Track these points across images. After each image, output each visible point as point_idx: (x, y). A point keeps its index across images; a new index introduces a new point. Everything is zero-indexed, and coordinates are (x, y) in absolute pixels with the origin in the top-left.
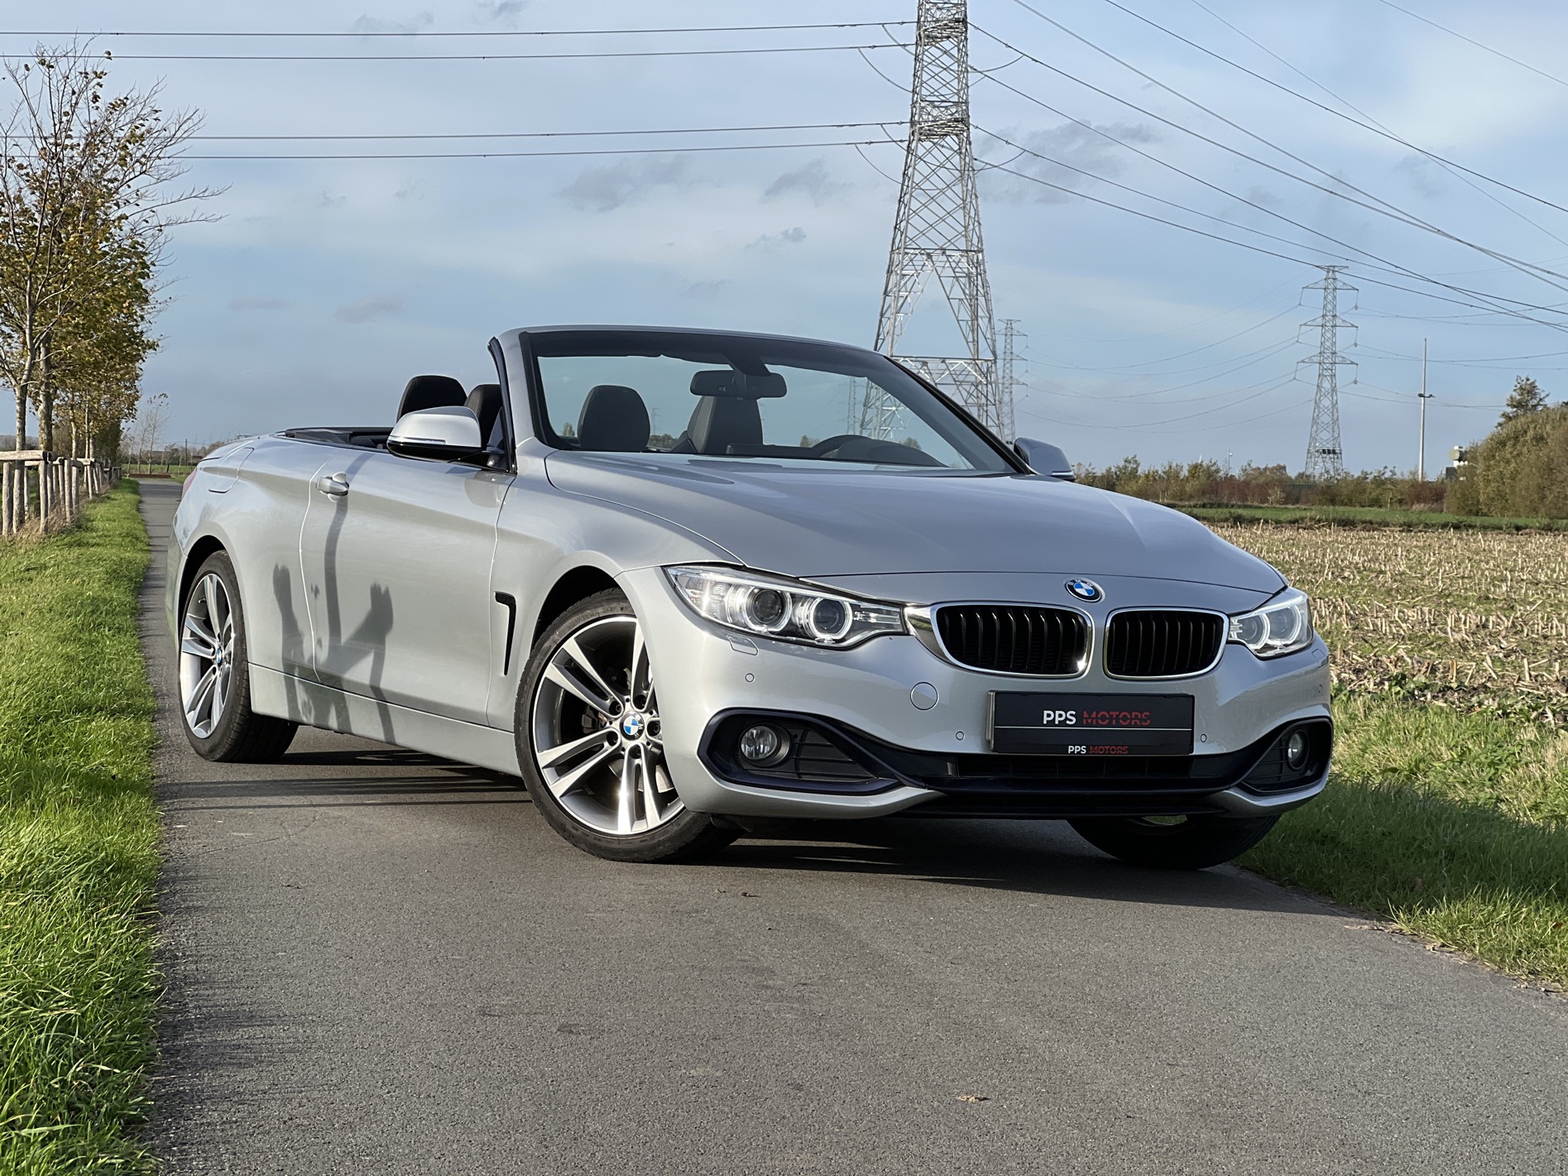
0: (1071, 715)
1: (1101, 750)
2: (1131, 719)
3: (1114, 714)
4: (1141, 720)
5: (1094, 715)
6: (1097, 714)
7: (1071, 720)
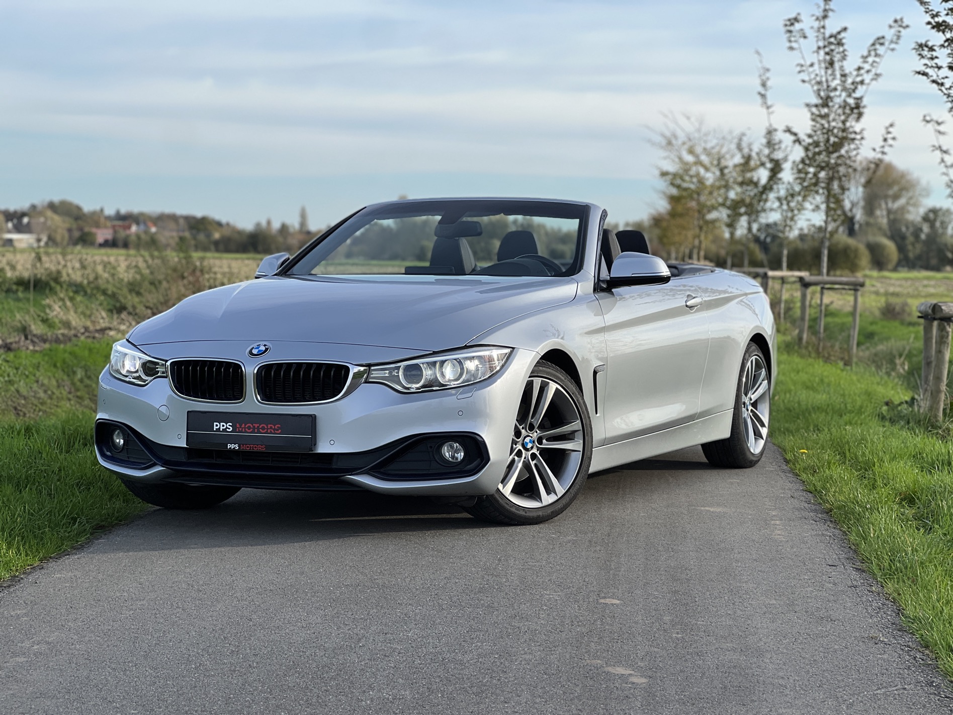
0: (229, 425)
1: (248, 447)
2: (268, 429)
3: (256, 425)
4: (274, 430)
5: (243, 426)
6: (245, 425)
7: (229, 429)
